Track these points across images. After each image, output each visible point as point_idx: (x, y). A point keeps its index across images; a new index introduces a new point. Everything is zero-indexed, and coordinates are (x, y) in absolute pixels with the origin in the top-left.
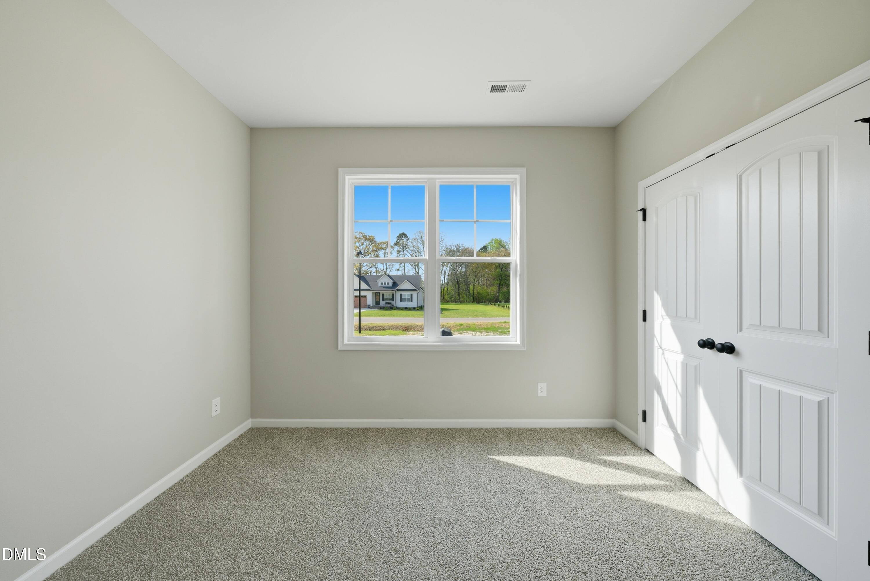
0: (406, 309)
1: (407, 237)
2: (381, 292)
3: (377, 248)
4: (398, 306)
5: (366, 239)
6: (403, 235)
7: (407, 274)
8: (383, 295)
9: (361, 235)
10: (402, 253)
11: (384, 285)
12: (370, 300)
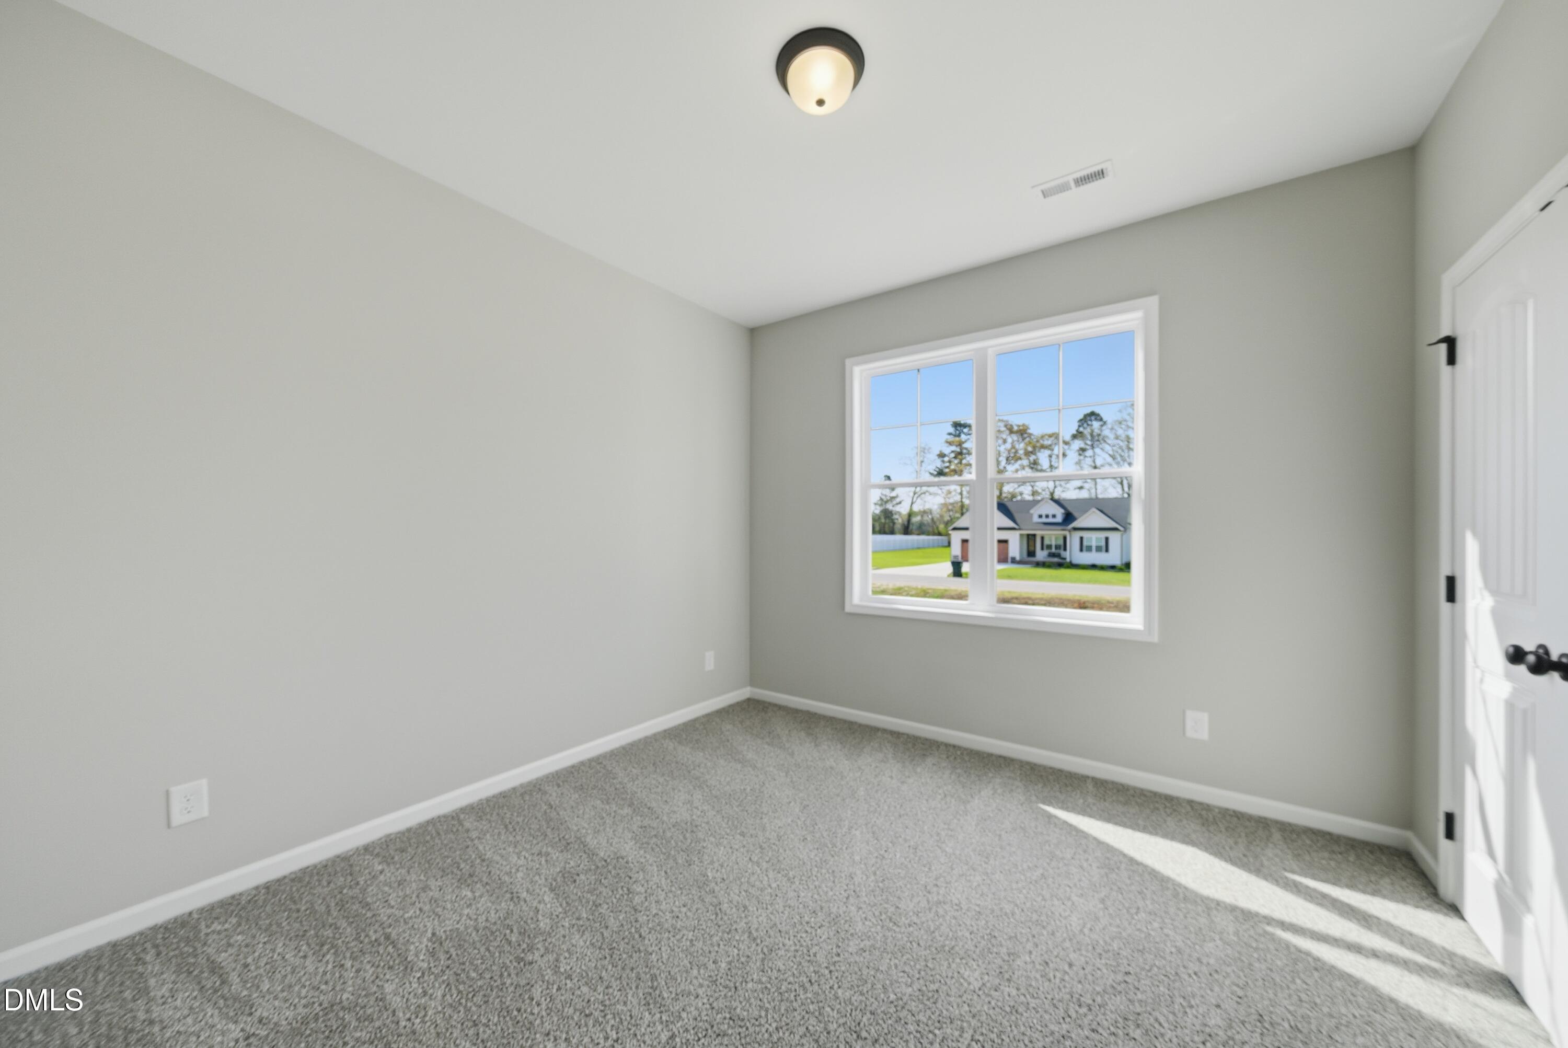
0: (1094, 567)
1: (1101, 420)
2: (1039, 533)
3: (1034, 447)
4: (1075, 561)
5: (1011, 431)
6: (1093, 415)
7: (1100, 496)
8: (1042, 538)
9: (1002, 424)
10: (1089, 453)
11: (1044, 520)
12: (1015, 549)
